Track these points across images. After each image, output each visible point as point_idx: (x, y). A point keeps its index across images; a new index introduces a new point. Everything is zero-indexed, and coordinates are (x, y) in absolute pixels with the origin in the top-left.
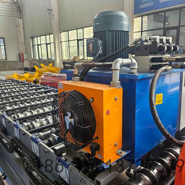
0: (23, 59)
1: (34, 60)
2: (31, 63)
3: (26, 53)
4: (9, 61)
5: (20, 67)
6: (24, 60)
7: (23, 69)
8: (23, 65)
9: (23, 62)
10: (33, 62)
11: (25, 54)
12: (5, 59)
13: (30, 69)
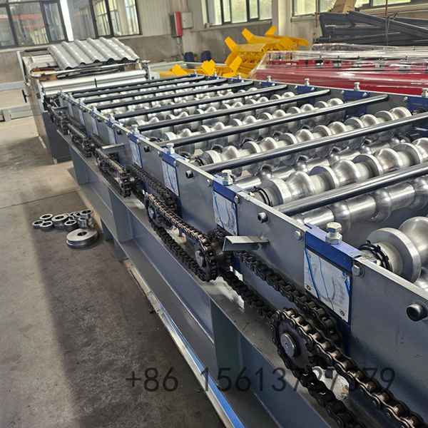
0: (181, 29)
1: (210, 27)
2: (201, 39)
3: (189, 10)
4: (147, 37)
5: (174, 52)
6: (184, 31)
7: (182, 57)
8: (182, 47)
9: (180, 37)
10: (205, 35)
11: (185, 12)
12: (138, 33)
13: (199, 55)
